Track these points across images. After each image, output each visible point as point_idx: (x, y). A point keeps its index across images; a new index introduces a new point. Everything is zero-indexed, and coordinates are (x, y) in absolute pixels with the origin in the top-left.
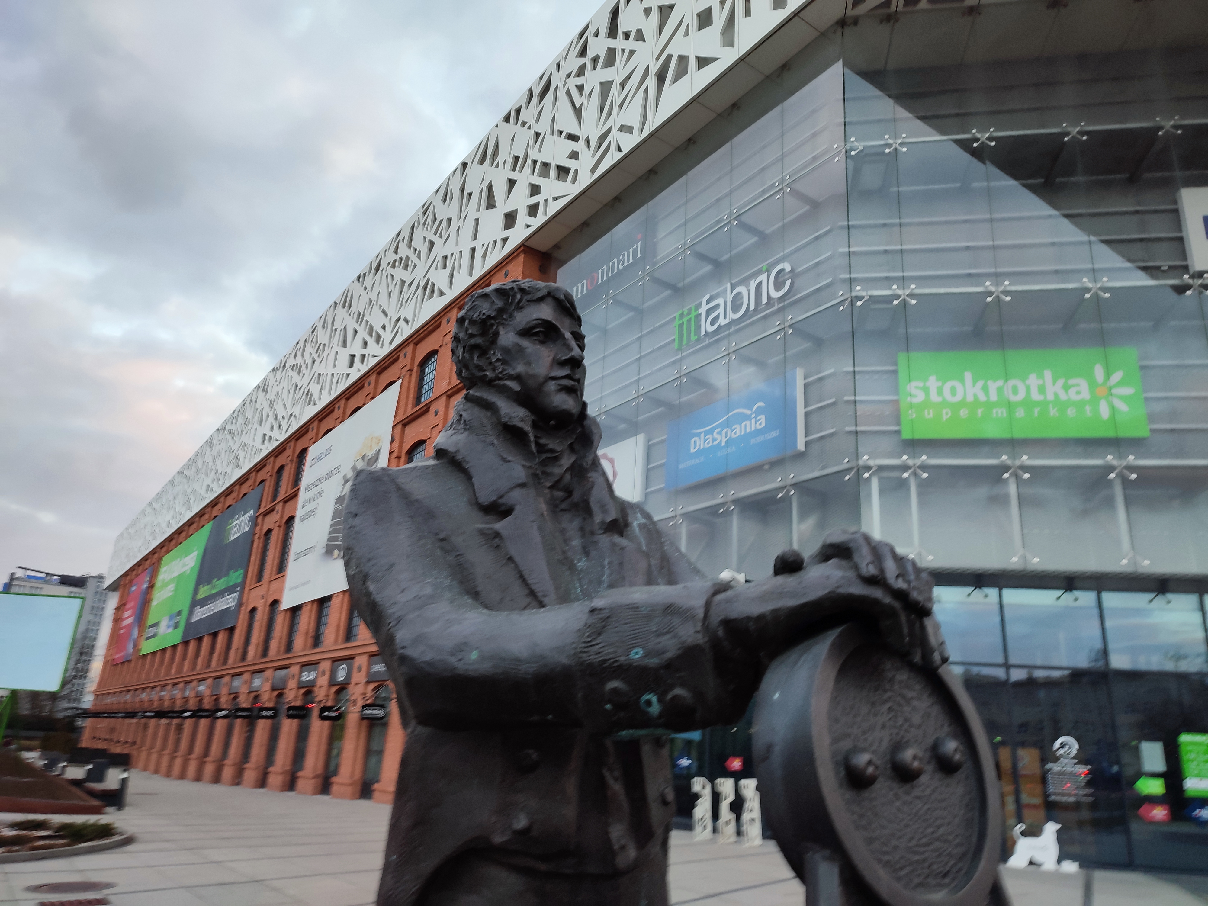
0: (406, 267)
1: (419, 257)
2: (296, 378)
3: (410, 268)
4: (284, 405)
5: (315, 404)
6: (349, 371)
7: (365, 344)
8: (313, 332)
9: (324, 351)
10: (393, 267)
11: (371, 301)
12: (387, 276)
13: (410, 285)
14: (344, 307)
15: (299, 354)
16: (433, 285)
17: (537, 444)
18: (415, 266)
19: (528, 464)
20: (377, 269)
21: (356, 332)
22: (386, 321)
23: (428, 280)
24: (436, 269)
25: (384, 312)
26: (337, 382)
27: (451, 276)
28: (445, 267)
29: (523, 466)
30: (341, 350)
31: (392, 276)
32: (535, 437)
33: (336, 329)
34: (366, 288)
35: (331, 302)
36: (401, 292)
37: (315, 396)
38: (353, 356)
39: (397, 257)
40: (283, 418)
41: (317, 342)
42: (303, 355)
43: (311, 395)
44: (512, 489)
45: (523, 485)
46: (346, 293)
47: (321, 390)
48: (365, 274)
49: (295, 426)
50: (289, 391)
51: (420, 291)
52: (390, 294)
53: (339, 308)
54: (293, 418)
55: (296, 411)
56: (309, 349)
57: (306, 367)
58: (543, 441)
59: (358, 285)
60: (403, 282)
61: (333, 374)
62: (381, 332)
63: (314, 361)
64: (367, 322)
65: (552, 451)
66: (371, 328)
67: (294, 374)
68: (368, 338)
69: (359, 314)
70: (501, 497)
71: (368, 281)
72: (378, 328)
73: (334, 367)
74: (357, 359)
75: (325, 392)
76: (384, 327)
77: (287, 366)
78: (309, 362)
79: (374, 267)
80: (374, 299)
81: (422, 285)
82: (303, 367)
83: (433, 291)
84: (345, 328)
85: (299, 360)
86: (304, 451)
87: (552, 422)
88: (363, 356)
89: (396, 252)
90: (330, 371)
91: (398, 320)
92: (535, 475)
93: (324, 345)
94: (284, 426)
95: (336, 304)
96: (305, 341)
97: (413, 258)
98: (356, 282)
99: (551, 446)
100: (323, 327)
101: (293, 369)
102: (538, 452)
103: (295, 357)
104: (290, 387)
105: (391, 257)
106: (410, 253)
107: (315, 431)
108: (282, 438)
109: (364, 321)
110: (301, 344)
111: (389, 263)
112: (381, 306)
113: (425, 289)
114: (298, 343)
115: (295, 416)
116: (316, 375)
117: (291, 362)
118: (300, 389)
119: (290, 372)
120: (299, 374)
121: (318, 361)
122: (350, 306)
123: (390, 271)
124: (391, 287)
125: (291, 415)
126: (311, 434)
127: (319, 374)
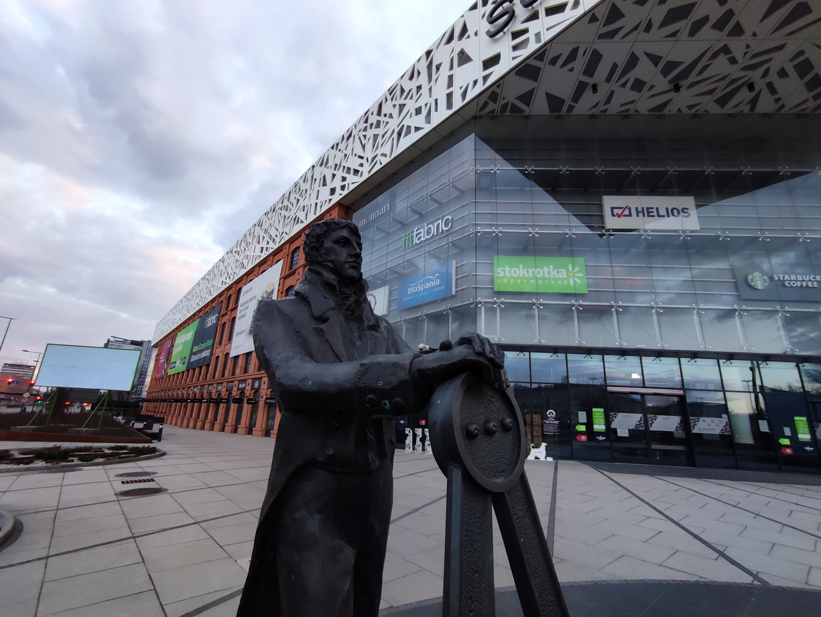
0: (287, 210)
1: (293, 206)
2: (237, 257)
3: (289, 210)
4: (232, 268)
5: (245, 268)
6: (261, 254)
7: (268, 243)
8: (245, 237)
9: (250, 245)
10: (281, 210)
11: (271, 224)
12: (278, 214)
13: (288, 218)
14: (259, 226)
15: (238, 246)
16: (299, 218)
17: (340, 290)
18: (291, 209)
19: (335, 300)
20: (274, 210)
21: (264, 237)
22: (277, 233)
23: (296, 216)
24: (300, 211)
25: (276, 229)
26: (255, 259)
27: (307, 215)
28: (304, 211)
29: (333, 300)
30: (257, 245)
31: (281, 214)
32: (339, 287)
33: (255, 236)
34: (269, 218)
35: (253, 224)
36: (284, 221)
37: (246, 265)
38: (262, 248)
39: (283, 206)
40: (231, 274)
41: (247, 241)
42: (240, 247)
43: (244, 264)
44: (328, 310)
45: (333, 309)
46: (260, 220)
47: (248, 263)
48: (268, 212)
49: (237, 278)
50: (234, 262)
51: (293, 221)
52: (279, 221)
53: (257, 227)
54: (235, 274)
55: (237, 271)
56: (243, 244)
57: (242, 252)
58: (342, 290)
59: (265, 216)
60: (285, 216)
61: (253, 256)
62: (275, 238)
63: (245, 249)
64: (269, 233)
65: (346, 294)
66: (271, 236)
67: (236, 255)
68: (269, 240)
69: (266, 229)
70: (323, 314)
71: (270, 216)
72: (274, 236)
73: (254, 252)
74: (264, 249)
75: (250, 263)
76: (276, 236)
77: (233, 251)
78: (243, 250)
79: (272, 209)
80: (272, 224)
81: (293, 218)
82: (240, 252)
83: (298, 221)
84: (259, 235)
85: (238, 249)
86: (240, 289)
87: (347, 281)
88: (267, 248)
89: (282, 203)
90: (252, 254)
91: (283, 233)
92: (339, 304)
93: (250, 243)
94: (232, 278)
95: (255, 225)
96: (241, 241)
97: (290, 206)
98: (264, 215)
99: (346, 292)
100: (249, 235)
101: (236, 253)
102: (340, 294)
103: (237, 247)
104: (234, 260)
105: (280, 205)
106: (289, 204)
107: (245, 280)
108: (230, 283)
109: (268, 233)
110: (239, 242)
111: (279, 208)
112: (275, 226)
113: (295, 219)
114: (238, 241)
115: (236, 273)
116: (246, 256)
117: (235, 249)
118: (239, 261)
119: (234, 254)
120: (238, 255)
121: (247, 250)
122: (262, 226)
123: (280, 211)
124: (280, 219)
125: (235, 273)
126: (244, 281)
127: (247, 255)
